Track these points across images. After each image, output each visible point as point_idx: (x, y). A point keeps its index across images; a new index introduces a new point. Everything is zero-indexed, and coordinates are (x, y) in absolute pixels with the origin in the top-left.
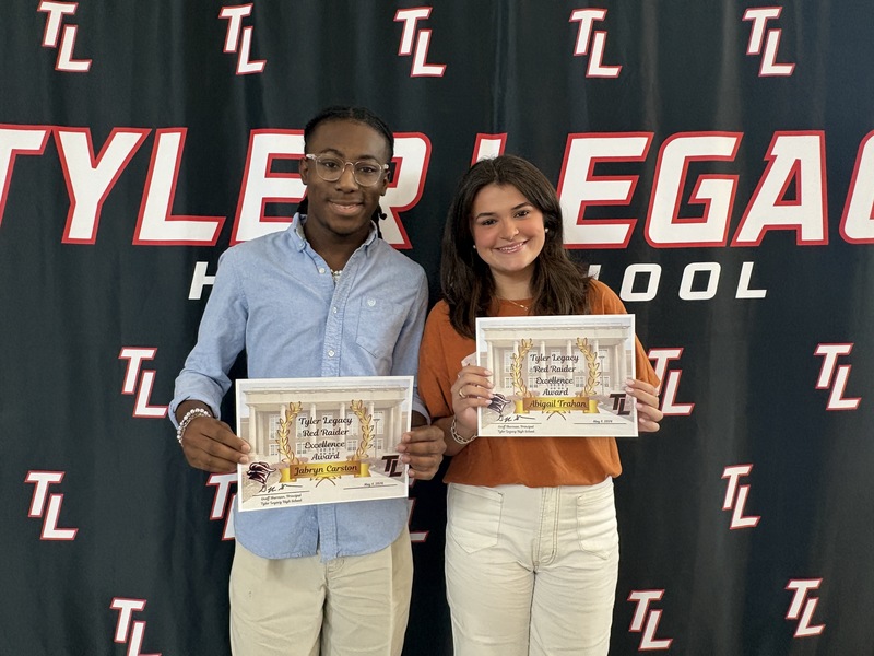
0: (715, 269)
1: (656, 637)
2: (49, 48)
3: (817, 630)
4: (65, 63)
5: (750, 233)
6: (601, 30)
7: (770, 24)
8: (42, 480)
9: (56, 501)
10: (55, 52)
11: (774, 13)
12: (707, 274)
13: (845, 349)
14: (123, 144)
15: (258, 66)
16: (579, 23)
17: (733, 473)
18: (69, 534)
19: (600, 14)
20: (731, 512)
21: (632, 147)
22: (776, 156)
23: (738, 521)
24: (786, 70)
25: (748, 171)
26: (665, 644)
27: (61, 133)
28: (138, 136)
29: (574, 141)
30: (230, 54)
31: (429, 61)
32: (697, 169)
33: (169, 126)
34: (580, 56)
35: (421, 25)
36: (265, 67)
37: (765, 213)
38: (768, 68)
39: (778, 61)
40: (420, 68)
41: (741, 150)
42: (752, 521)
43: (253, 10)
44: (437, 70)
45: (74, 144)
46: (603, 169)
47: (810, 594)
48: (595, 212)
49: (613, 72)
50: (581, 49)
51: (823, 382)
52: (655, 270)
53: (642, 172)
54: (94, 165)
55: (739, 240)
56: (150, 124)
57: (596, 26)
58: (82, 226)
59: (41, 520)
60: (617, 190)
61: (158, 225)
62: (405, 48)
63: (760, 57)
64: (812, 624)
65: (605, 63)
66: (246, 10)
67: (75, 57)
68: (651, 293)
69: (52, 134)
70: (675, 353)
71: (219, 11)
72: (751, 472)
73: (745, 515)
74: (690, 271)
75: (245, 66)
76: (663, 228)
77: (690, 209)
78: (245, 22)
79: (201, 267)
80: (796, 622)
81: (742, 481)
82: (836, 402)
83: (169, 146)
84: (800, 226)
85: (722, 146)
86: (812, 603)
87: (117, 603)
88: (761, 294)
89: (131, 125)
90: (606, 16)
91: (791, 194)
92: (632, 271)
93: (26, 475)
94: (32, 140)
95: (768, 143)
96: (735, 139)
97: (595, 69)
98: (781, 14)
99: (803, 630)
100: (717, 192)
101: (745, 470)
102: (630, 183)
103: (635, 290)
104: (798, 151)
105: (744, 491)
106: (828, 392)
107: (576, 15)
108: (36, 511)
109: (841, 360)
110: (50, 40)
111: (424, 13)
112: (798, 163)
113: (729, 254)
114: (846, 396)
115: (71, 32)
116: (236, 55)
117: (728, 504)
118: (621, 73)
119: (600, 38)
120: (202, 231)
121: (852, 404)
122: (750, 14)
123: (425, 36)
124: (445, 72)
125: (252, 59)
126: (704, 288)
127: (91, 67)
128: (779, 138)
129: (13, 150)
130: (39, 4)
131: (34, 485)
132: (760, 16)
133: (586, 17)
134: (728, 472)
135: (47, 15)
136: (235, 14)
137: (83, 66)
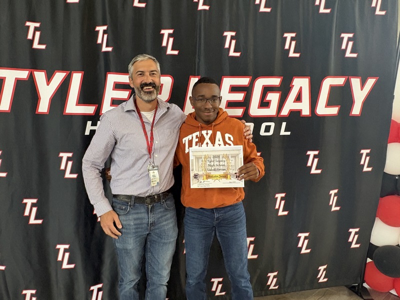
0: (272, 125)
2: (30, 40)
3: (309, 251)
4: (36, 45)
5: (285, 112)
6: (234, 39)
7: (292, 39)
8: (29, 202)
9: (34, 209)
10: (32, 41)
11: (293, 35)
12: (270, 126)
13: (316, 153)
14: (59, 77)
15: (110, 49)
16: (226, 36)
17: (279, 196)
18: (40, 222)
19: (233, 34)
20: (278, 210)
21: (244, 81)
22: (294, 85)
23: (281, 213)
24: (297, 55)
25: (284, 90)
26: (255, 257)
27: (35, 72)
28: (65, 74)
29: (224, 79)
30: (99, 44)
31: (173, 49)
32: (267, 90)
33: (77, 71)
34: (227, 48)
35: (170, 35)
36: (113, 50)
37: (290, 105)
38: (292, 54)
40: (169, 52)
41: (282, 82)
42: (286, 213)
43: (108, 28)
44: (176, 52)
45: (40, 77)
46: (234, 89)
47: (306, 238)
48: (231, 104)
49: (238, 54)
50: (227, 46)
51: (309, 164)
52: (252, 125)
53: (248, 90)
54: (48, 85)
55: (281, 114)
56: (68, 69)
57: (232, 38)
58: (43, 107)
59: (29, 217)
60: (239, 97)
61: (73, 107)
62: (164, 44)
64: (306, 249)
65: (235, 51)
66: (105, 28)
67: (40, 43)
69: (31, 73)
70: (258, 154)
71: (95, 28)
72: (286, 196)
73: (283, 211)
74: (264, 125)
75: (104, 49)
76: (255, 110)
77: (264, 104)
78: (105, 32)
79: (89, 123)
80: (301, 248)
81: (282, 199)
82: (313, 171)
83: (77, 78)
84: (302, 110)
85: (276, 81)
86: (306, 241)
87: (58, 246)
88: (289, 133)
89: (62, 70)
90: (236, 34)
91: (299, 99)
93: (22, 200)
94: (23, 74)
95: (291, 80)
96: (280, 79)
97: (232, 53)
98: (296, 35)
99: (304, 251)
100: (274, 98)
101: (283, 195)
102: (244, 94)
104: (301, 84)
105: (283, 202)
106: (311, 168)
107: (225, 34)
108: (27, 213)
109: (315, 156)
110: (30, 37)
111: (171, 31)
112: (301, 88)
113: (278, 120)
114: (317, 169)
115: (38, 34)
116: (101, 44)
117: (277, 207)
118: (241, 55)
119: (234, 42)
120: (90, 110)
121: (319, 171)
122: (286, 35)
123: (171, 40)
124: (179, 53)
125: (107, 46)
126: (269, 131)
127: (46, 47)
128: (295, 79)
129: (16, 78)
130: (25, 23)
131: (26, 204)
132: (289, 36)
133: (229, 34)
134: (277, 196)
135: (28, 27)
136: (101, 29)
137: (43, 47)
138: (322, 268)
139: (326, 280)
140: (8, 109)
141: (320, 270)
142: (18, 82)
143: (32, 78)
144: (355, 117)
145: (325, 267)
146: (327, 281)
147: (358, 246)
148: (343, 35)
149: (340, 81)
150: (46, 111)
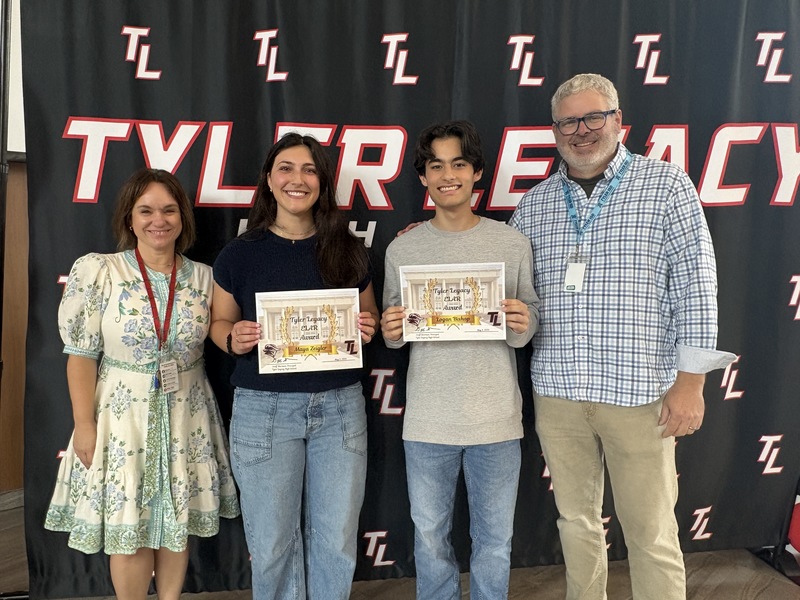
2: (131, 62)
4: (142, 73)
6: (530, 51)
7: (653, 47)
10: (135, 64)
11: (655, 38)
14: (186, 133)
15: (282, 76)
16: (514, 45)
19: (529, 39)
22: (653, 143)
24: (663, 80)
27: (141, 125)
28: (198, 127)
29: (509, 133)
30: (262, 66)
31: (406, 73)
33: (220, 121)
34: (515, 70)
35: (401, 46)
36: (288, 77)
38: (651, 79)
39: (657, 74)
40: (399, 78)
41: (630, 137)
43: (277, 34)
44: (412, 80)
45: (151, 133)
46: (529, 153)
48: (522, 184)
49: (538, 82)
50: (515, 65)
54: (166, 149)
56: (204, 119)
57: (527, 48)
60: (539, 168)
61: (213, 192)
62: (389, 64)
63: (644, 71)
65: (532, 75)
66: (273, 33)
67: (149, 68)
69: (134, 126)
71: (253, 35)
75: (272, 76)
78: (272, 42)
79: (244, 222)
83: (220, 135)
89: (192, 120)
90: (534, 40)
94: (120, 130)
95: (648, 133)
96: (625, 130)
97: (525, 80)
98: (660, 39)
102: (548, 163)
104: (669, 140)
107: (513, 40)
110: (131, 56)
111: (403, 37)
112: (669, 148)
115: (145, 49)
116: (266, 68)
118: (543, 82)
119: (529, 56)
120: (243, 197)
122: (638, 39)
125: (277, 70)
127: (161, 76)
128: (657, 130)
129: (106, 137)
130: (122, 29)
132: (645, 40)
133: (519, 41)
135: (128, 37)
136: (265, 36)
137: (155, 75)
138: (701, 512)
139: (707, 535)
140: (93, 198)
141: (697, 516)
142: (111, 145)
143: (135, 137)
144: (782, 207)
145: (708, 510)
146: (711, 537)
147: (778, 470)
148: (761, 36)
149: (752, 133)
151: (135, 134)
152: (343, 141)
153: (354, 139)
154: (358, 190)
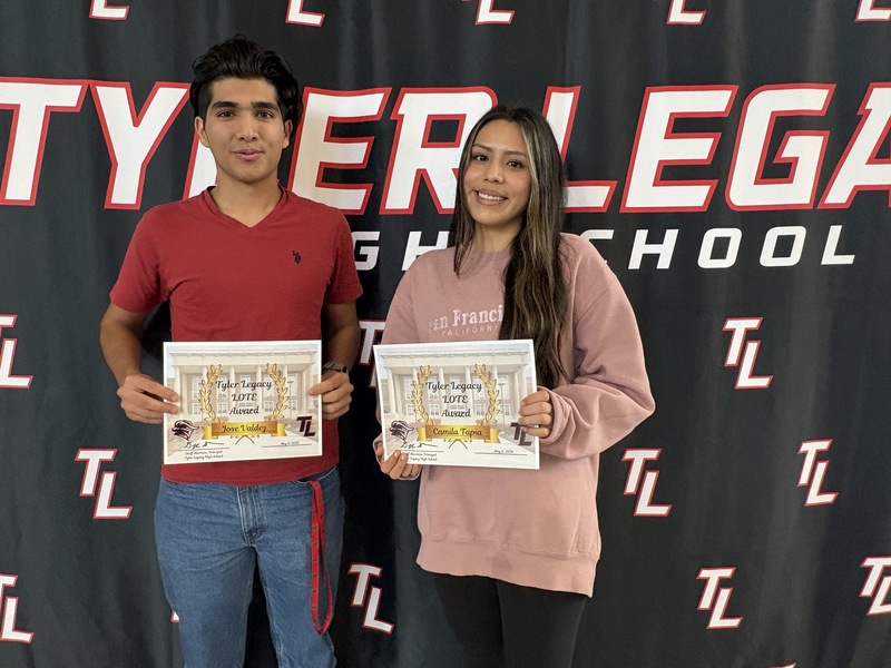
0: (799, 233)
1: (726, 615)
4: (100, 9)
5: (839, 194)
8: (93, 458)
9: (109, 478)
12: (791, 239)
14: (168, 100)
15: (315, 19)
17: (811, 448)
18: (123, 512)
20: (807, 488)
21: (714, 101)
22: (870, 110)
23: (814, 498)
24: (884, 14)
25: (840, 126)
26: (734, 623)
27: (98, 88)
28: (184, 91)
29: (652, 95)
31: (495, 7)
32: (784, 125)
36: (324, 22)
37: (856, 172)
38: (866, 12)
39: (876, 5)
40: (486, 15)
41: (832, 103)
42: (829, 498)
44: (505, 17)
45: (114, 100)
46: (682, 126)
48: (671, 173)
49: (696, 18)
52: (735, 235)
53: (725, 128)
54: (136, 123)
58: (125, 189)
59: (93, 500)
60: (698, 149)
64: (886, 602)
65: (687, 8)
67: (111, 2)
68: (730, 260)
69: (89, 89)
70: (754, 323)
72: (831, 446)
73: (822, 491)
74: (773, 235)
75: (296, 16)
76: (745, 191)
77: (775, 169)
80: (870, 600)
81: (820, 456)
85: (812, 99)
86: (887, 581)
88: (849, 259)
89: (175, 80)
91: (884, 152)
92: (711, 236)
93: (76, 454)
94: (67, 95)
95: (863, 95)
96: (826, 92)
97: (678, 16)
99: (877, 608)
100: (805, 150)
101: (824, 445)
102: (711, 140)
103: (714, 256)
105: (822, 467)
108: (88, 489)
113: (815, 217)
117: (804, 480)
118: (705, 19)
124: (513, 18)
125: (305, 9)
126: (787, 254)
127: (128, 14)
128: (875, 90)
129: (47, 107)
131: (85, 463)
134: (805, 447)
137: (119, 13)
140: (28, 198)
142: (55, 118)
143: (90, 106)
150: (133, 202)
151: (90, 101)
152: (400, 112)
153: (418, 108)
154: (423, 184)
